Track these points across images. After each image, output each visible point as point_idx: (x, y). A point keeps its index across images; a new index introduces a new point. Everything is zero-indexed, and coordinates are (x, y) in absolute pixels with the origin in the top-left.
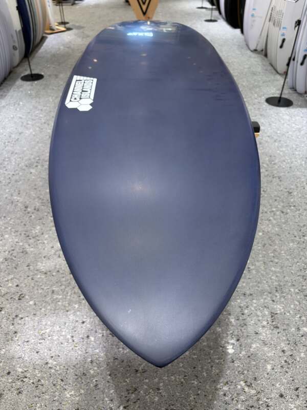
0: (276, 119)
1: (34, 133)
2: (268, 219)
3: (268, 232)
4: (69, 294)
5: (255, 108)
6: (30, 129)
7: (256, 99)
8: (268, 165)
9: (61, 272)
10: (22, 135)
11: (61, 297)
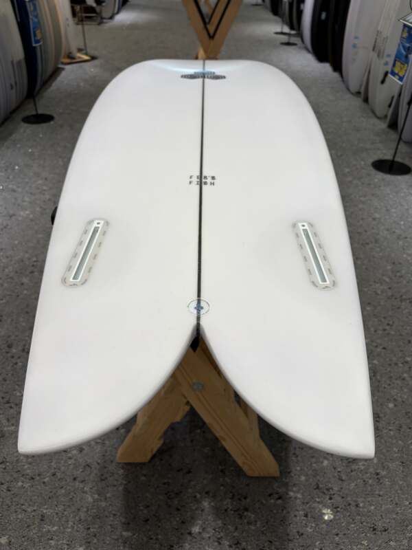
0: (396, 201)
1: (31, 216)
2: (400, 377)
3: (403, 402)
4: (71, 524)
5: (363, 184)
6: (26, 210)
7: (363, 169)
8: (391, 279)
9: (59, 475)
10: (14, 217)
11: (56, 528)
